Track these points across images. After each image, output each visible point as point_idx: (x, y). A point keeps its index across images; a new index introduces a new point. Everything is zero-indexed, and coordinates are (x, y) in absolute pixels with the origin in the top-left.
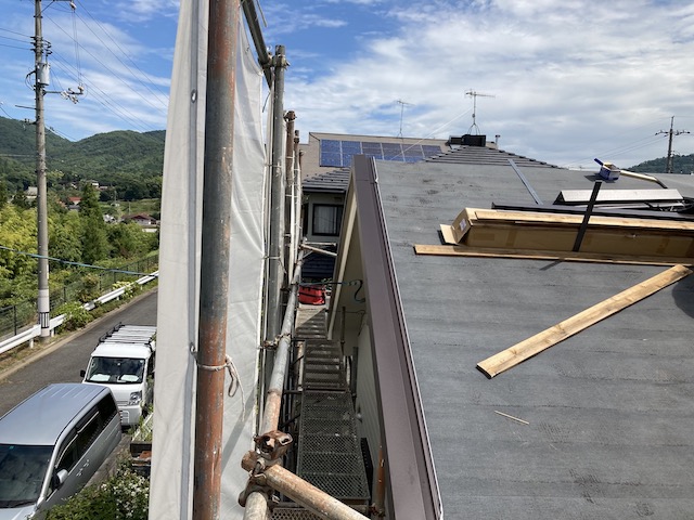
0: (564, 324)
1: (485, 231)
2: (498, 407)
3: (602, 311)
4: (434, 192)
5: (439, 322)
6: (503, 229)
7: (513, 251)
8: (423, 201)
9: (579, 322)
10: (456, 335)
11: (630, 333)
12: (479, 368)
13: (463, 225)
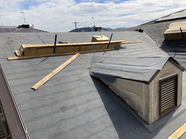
0: (54, 71)
1: (29, 51)
2: (39, 97)
3: (62, 67)
4: (12, 41)
5: (19, 79)
6: (34, 49)
7: (38, 55)
8: (8, 44)
9: (57, 70)
10: (25, 81)
11: (69, 71)
12: (32, 88)
13: (22, 50)
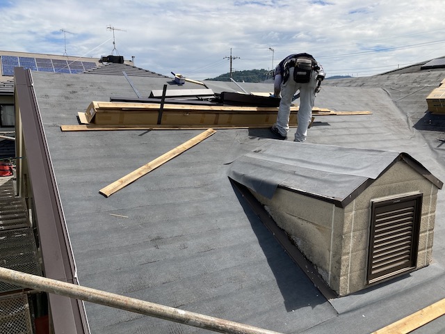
0: (150, 163)
1: (104, 115)
2: (111, 212)
3: (171, 155)
4: (74, 92)
5: (77, 170)
6: (115, 113)
8: (67, 98)
9: (159, 162)
10: (87, 177)
11: (184, 164)
12: (100, 193)
13: (92, 112)
